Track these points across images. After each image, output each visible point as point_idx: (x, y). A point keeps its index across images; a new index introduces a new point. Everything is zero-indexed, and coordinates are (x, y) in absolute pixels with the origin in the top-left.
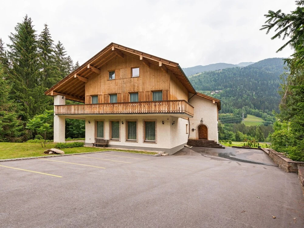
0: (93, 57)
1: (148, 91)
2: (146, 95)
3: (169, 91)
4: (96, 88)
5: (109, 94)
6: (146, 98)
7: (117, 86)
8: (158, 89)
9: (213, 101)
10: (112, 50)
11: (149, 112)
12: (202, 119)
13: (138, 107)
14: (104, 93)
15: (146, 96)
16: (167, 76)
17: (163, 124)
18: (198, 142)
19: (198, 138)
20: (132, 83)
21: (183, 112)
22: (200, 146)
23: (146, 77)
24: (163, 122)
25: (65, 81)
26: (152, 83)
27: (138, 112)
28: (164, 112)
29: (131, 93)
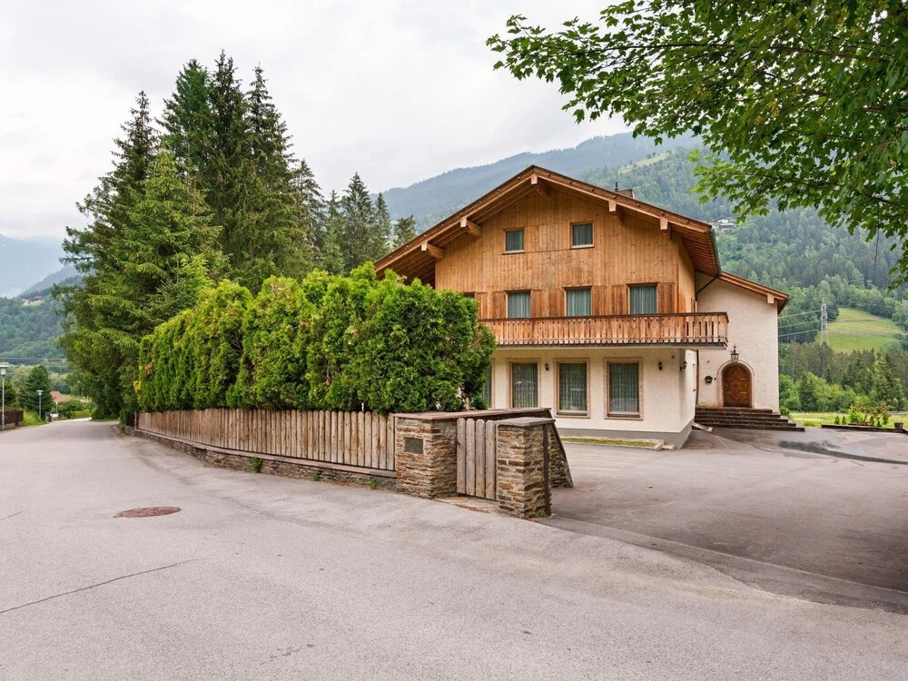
0: (479, 200)
1: (619, 286)
2: (613, 295)
3: (676, 286)
4: (469, 274)
5: (506, 292)
6: (613, 303)
7: (530, 270)
8: (647, 281)
9: (769, 296)
10: (533, 183)
11: (632, 342)
12: (735, 347)
13: (601, 329)
14: (493, 287)
15: (613, 298)
16: (670, 247)
17: (661, 368)
18: (727, 414)
19: (722, 402)
20: (574, 263)
21: (721, 341)
22: (733, 427)
23: (611, 247)
24: (660, 364)
25: (392, 258)
26: (629, 265)
27: (604, 342)
28: (672, 341)
29: (569, 290)
